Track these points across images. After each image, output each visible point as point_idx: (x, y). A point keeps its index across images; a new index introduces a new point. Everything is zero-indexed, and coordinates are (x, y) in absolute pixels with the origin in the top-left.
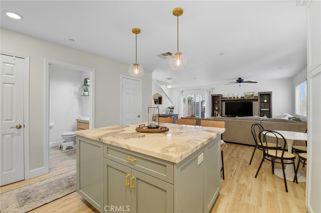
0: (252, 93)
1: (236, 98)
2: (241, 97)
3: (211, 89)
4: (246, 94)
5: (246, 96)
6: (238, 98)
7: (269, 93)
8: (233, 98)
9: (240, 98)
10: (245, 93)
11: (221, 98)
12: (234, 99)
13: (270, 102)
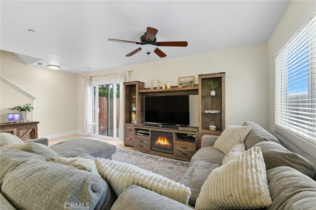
0: (192, 78)
1: (164, 88)
2: (171, 87)
3: (127, 73)
4: (181, 80)
5: (180, 84)
6: (166, 87)
7: (219, 76)
8: (158, 88)
9: (169, 87)
10: (179, 78)
11: (139, 89)
12: (161, 90)
13: (221, 96)
